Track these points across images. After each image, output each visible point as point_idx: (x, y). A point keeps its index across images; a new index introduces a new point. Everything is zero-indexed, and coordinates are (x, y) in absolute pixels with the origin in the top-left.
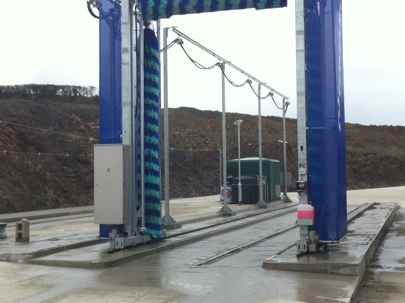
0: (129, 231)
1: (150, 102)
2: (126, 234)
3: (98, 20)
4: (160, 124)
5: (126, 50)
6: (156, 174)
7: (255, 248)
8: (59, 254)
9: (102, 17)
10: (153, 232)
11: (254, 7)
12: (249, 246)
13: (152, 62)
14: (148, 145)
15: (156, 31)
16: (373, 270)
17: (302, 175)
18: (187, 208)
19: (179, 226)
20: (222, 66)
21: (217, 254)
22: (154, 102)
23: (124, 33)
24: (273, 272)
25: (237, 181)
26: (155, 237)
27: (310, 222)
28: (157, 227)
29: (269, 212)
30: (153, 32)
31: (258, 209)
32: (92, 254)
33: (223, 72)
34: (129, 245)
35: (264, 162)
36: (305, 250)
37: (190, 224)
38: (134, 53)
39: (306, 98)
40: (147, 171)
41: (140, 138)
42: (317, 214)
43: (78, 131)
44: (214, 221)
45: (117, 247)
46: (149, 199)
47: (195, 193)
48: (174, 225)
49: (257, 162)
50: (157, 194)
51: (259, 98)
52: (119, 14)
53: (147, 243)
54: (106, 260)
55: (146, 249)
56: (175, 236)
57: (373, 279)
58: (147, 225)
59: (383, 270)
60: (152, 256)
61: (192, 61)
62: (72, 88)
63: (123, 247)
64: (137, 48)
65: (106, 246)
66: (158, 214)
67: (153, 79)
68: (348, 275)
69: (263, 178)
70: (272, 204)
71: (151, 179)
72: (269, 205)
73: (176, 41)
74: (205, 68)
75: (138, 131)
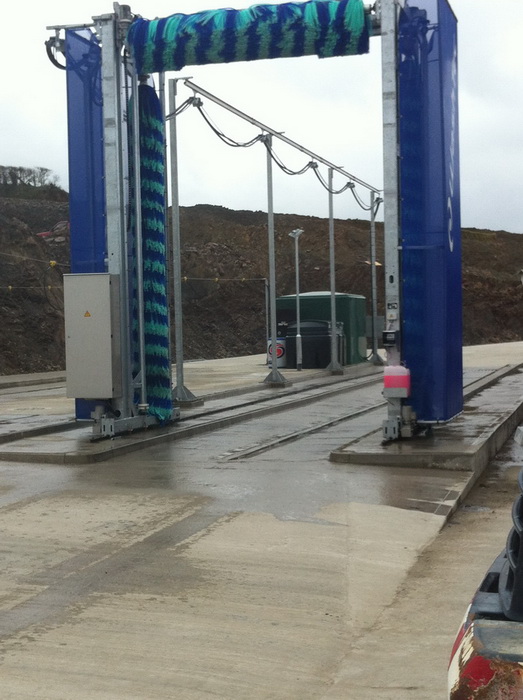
0: (121, 409)
1: (151, 205)
2: (117, 414)
3: (64, 72)
4: (167, 239)
5: (111, 122)
6: (162, 320)
7: (319, 435)
8: (14, 443)
9: (71, 67)
10: (158, 411)
11: (315, 53)
12: (310, 433)
13: (153, 140)
14: (149, 274)
15: (157, 88)
16: (499, 464)
17: (392, 321)
18: (212, 376)
19: (200, 402)
20: (266, 140)
21: (261, 444)
22: (157, 206)
23: (107, 95)
24: (345, 467)
25: (294, 331)
26: (163, 418)
27: (404, 393)
28: (166, 404)
29: (346, 380)
30: (152, 90)
31: (328, 375)
32: (66, 444)
33: (269, 150)
34: (122, 430)
35: (338, 299)
36: (396, 436)
37: (217, 401)
38: (124, 126)
39: (399, 200)
40: (148, 316)
41: (137, 264)
42: (414, 381)
43: (24, 247)
44: (256, 395)
45: (105, 434)
46: (152, 359)
47: (224, 351)
48: (191, 402)
49: (327, 299)
50: (165, 351)
51: (330, 191)
52: (98, 62)
53: (151, 428)
54: (88, 452)
55: (149, 437)
56: (194, 417)
57: (497, 476)
58: (149, 400)
59: (514, 464)
60: (159, 446)
61: (218, 133)
62: (8, 171)
63: (113, 433)
64: (127, 116)
65: (88, 431)
66: (167, 382)
67: (154, 168)
68: (457, 470)
69: (338, 326)
70: (353, 367)
71: (154, 328)
72: (347, 369)
73: (191, 101)
74: (239, 146)
75: (133, 252)
